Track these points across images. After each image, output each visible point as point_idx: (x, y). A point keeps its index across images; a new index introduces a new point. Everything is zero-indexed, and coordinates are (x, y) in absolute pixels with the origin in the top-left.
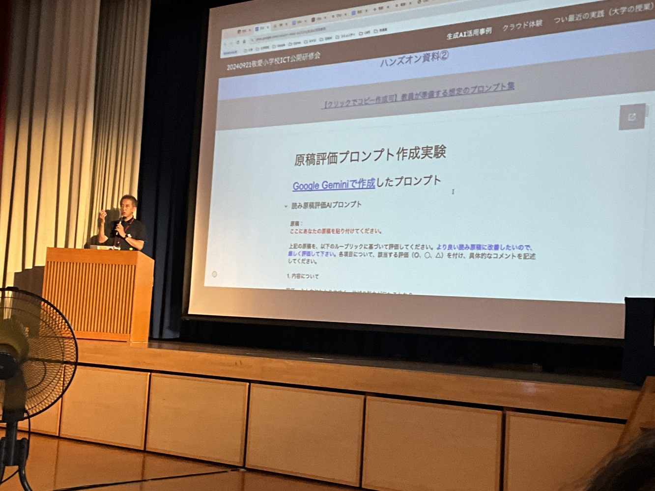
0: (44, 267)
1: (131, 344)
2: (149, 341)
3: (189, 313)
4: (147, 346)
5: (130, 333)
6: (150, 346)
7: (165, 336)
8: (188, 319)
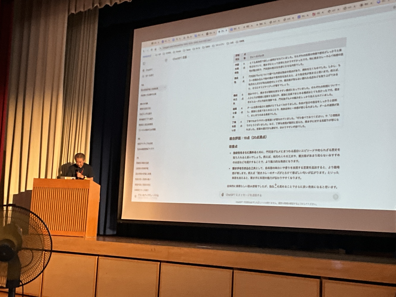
0: (32, 190)
1: (86, 239)
2: (97, 237)
3: (122, 218)
4: (96, 239)
5: (85, 231)
7: (107, 233)
8: (121, 222)
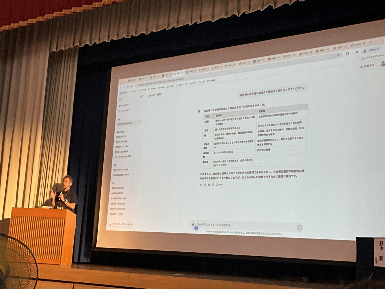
0: (9, 219)
1: (61, 266)
2: (72, 264)
3: (96, 247)
4: (71, 267)
5: (61, 259)
6: (72, 267)
7: (81, 261)
8: (95, 251)
